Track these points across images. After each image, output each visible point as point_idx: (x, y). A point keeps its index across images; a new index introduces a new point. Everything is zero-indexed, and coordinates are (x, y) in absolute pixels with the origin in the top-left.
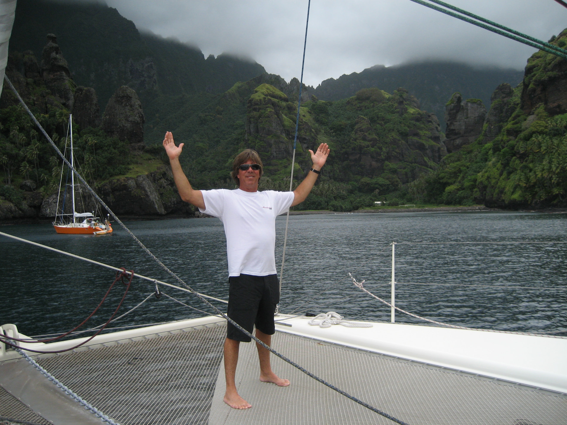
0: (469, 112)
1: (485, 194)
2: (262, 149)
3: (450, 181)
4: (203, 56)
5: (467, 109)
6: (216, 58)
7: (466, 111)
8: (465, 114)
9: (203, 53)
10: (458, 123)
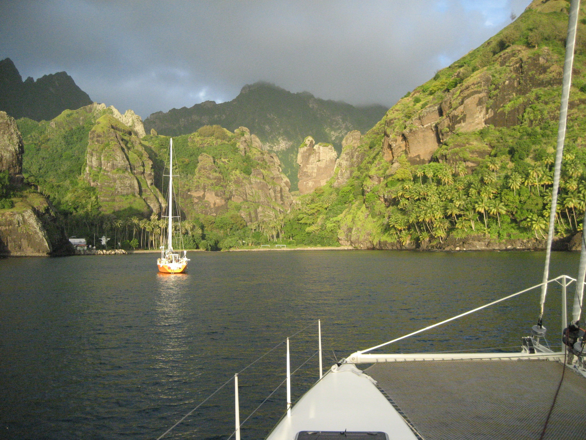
0: (321, 154)
1: (351, 236)
2: (106, 184)
3: (308, 222)
4: (20, 77)
5: (319, 153)
6: (35, 80)
7: (317, 154)
8: (317, 158)
9: (21, 74)
10: (311, 166)
